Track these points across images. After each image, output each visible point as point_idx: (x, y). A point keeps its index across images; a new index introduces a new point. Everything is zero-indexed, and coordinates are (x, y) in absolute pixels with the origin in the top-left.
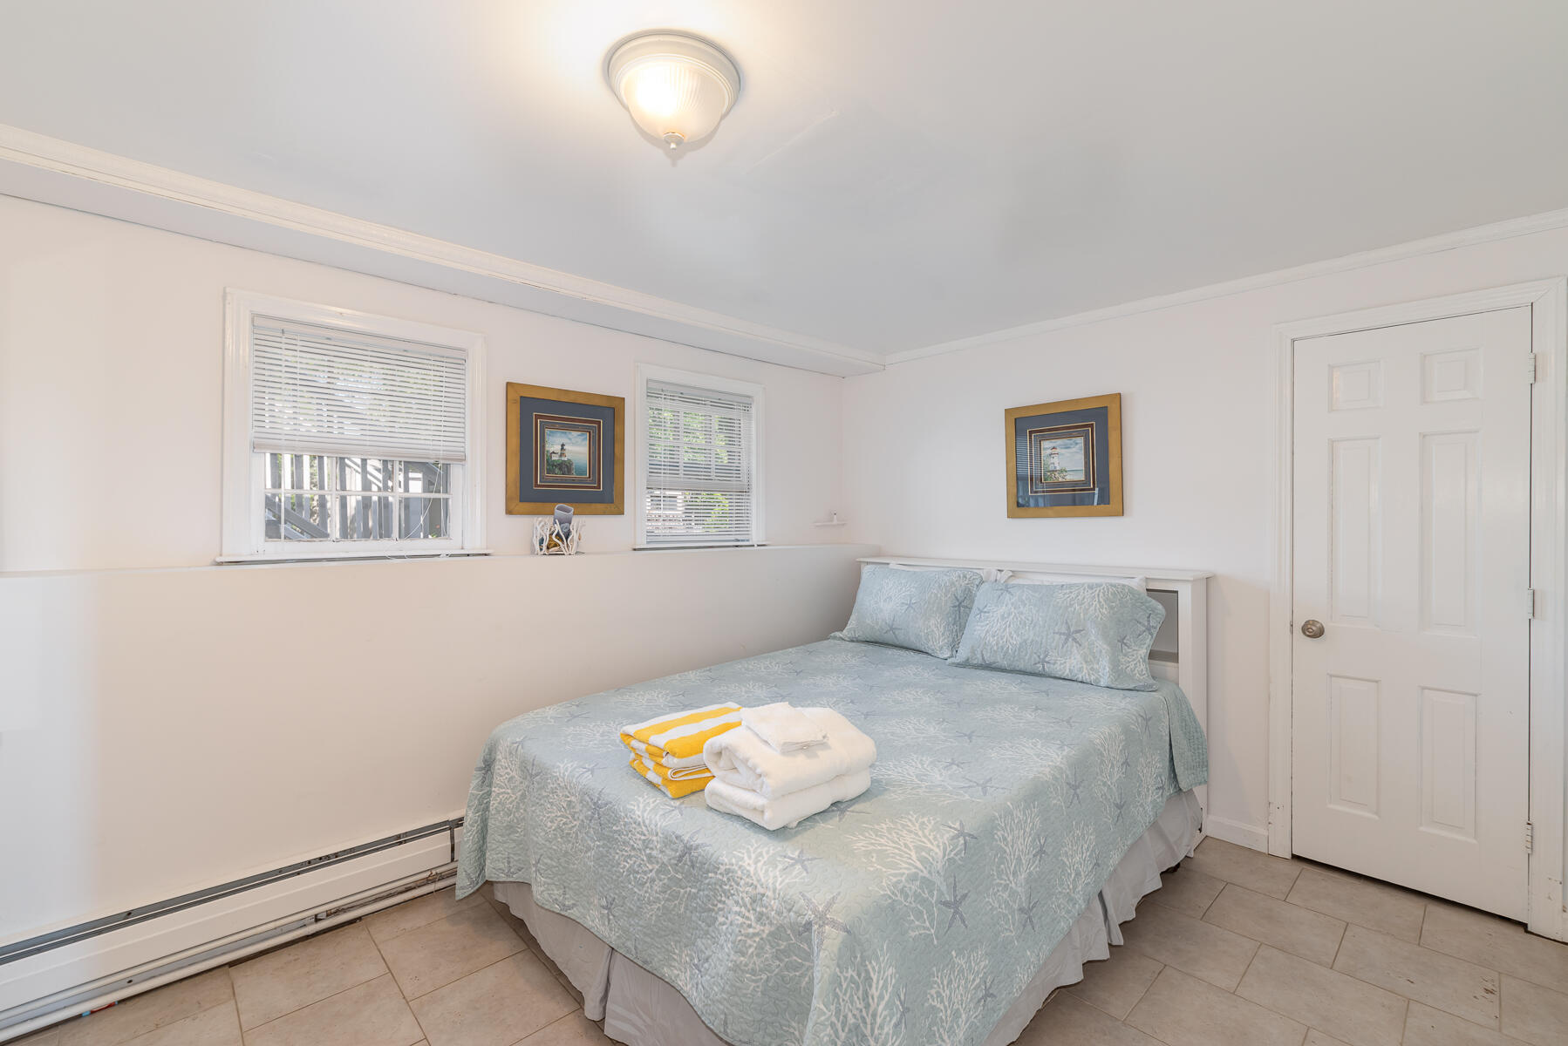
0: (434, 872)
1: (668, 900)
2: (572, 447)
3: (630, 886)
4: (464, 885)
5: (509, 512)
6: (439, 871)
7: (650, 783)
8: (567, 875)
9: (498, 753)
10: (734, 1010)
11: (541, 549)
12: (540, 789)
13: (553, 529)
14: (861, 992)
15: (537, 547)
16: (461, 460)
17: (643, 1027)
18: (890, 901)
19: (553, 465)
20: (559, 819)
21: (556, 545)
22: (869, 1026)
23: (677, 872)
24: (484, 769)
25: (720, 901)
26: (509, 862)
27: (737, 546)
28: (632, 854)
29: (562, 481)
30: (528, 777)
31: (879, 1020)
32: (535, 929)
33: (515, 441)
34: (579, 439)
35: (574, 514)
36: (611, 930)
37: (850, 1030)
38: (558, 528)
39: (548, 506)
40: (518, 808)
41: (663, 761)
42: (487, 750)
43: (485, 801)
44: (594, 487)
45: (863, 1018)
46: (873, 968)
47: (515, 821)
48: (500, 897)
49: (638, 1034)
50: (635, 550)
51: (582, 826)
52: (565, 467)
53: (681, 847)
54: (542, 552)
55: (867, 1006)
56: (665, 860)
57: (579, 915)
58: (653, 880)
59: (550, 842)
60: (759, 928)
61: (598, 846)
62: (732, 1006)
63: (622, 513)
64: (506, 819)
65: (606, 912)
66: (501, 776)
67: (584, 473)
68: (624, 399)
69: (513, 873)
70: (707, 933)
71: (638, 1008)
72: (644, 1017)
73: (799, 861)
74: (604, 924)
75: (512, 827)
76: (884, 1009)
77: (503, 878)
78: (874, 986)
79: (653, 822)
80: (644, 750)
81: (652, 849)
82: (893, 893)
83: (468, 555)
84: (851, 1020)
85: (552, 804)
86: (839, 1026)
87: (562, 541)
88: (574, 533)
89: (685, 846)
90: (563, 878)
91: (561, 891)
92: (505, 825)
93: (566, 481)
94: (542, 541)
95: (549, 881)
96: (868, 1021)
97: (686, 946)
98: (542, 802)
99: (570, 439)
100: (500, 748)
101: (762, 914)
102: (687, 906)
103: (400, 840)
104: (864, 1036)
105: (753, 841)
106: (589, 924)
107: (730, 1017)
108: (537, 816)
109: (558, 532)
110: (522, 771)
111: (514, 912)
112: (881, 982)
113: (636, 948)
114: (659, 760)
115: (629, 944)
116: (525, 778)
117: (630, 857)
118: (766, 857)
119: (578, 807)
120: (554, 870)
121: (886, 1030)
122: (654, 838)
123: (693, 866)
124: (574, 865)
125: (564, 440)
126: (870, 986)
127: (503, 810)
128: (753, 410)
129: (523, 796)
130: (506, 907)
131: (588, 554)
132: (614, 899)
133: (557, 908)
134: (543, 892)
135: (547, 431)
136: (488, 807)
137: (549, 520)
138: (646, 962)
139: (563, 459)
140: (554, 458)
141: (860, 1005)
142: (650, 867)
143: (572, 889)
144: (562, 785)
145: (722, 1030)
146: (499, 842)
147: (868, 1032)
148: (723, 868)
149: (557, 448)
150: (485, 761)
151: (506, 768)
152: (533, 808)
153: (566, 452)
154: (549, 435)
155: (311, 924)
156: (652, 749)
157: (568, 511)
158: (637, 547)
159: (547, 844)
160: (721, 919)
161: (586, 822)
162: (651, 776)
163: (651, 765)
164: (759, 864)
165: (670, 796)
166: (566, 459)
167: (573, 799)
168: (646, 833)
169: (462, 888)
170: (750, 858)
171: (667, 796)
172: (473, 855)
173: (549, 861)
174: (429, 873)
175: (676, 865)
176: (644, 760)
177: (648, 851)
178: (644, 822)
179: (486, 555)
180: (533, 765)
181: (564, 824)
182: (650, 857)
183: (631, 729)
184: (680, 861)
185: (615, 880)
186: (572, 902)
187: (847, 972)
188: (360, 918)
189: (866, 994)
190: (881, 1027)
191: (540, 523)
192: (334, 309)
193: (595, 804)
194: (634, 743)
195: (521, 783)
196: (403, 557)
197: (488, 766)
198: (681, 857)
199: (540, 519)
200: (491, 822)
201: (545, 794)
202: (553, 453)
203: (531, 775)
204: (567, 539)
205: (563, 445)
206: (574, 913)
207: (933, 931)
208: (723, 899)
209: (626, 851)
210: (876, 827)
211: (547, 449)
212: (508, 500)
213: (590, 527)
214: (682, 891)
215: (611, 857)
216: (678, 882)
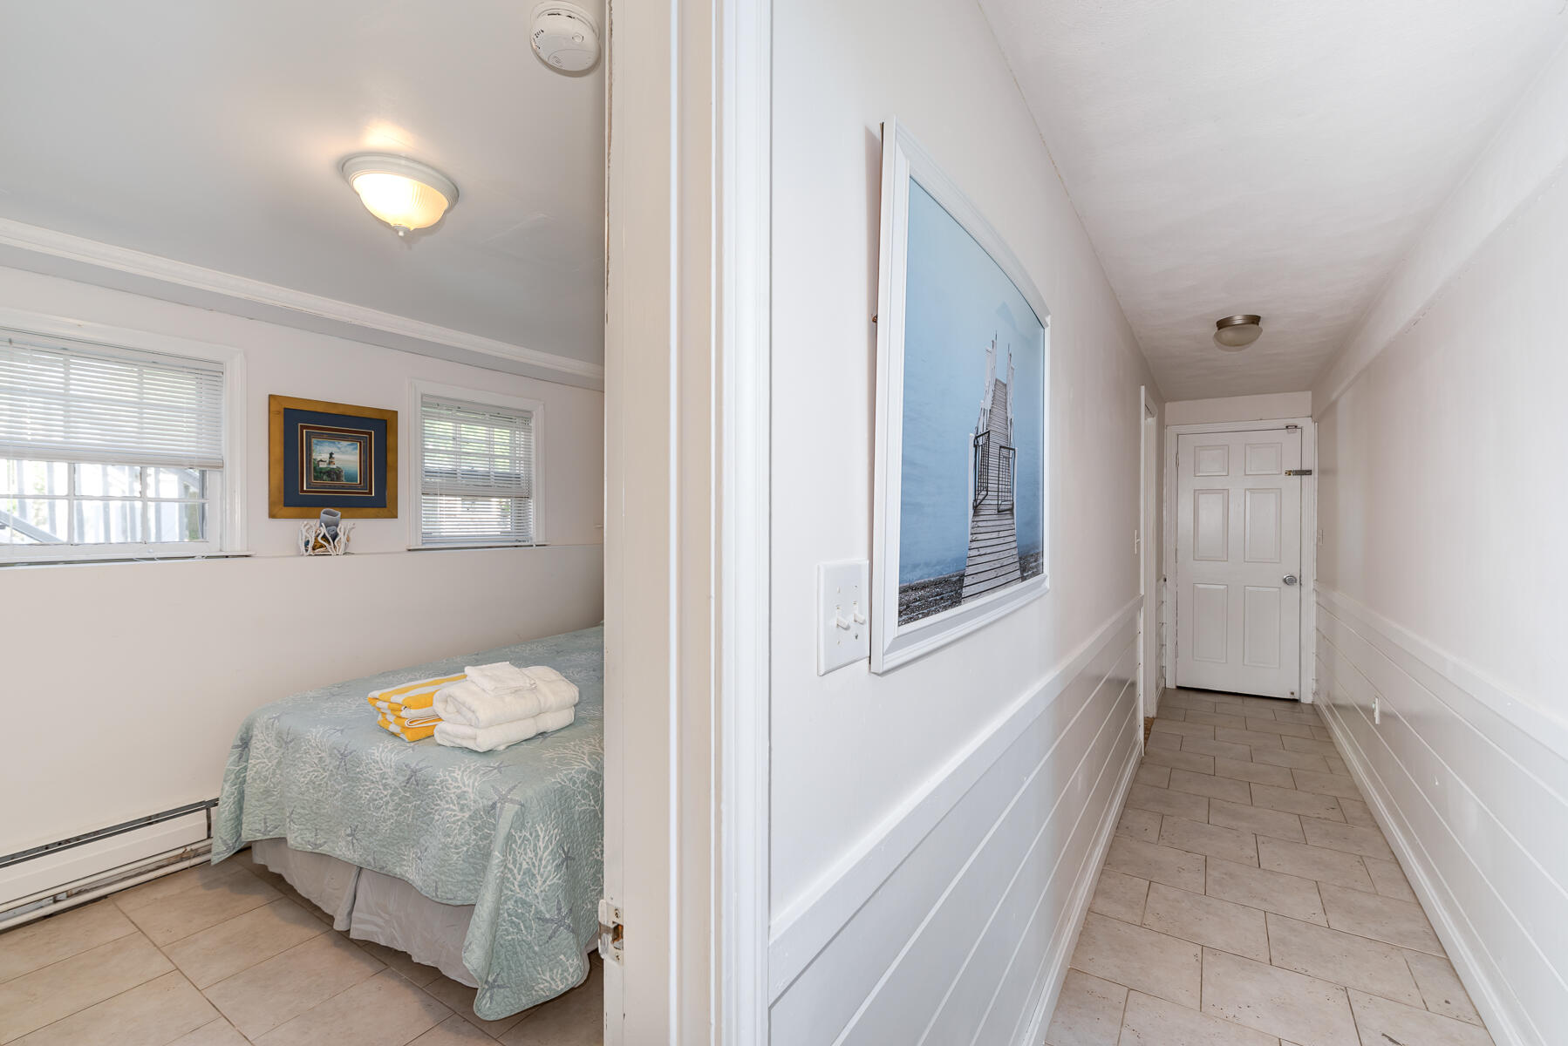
0: (189, 849)
1: (399, 815)
2: (345, 456)
3: (370, 812)
4: (220, 850)
5: (272, 515)
6: (194, 847)
7: (393, 734)
8: (319, 820)
9: (255, 729)
10: (443, 877)
11: (307, 551)
12: (294, 752)
13: (318, 532)
14: (532, 845)
15: (303, 548)
16: (218, 467)
17: (383, 924)
18: (559, 786)
19: (321, 472)
20: (311, 774)
21: (322, 546)
22: (537, 868)
23: (405, 791)
24: (241, 746)
25: (436, 805)
26: (265, 823)
27: (516, 546)
28: (372, 787)
29: (330, 487)
30: (284, 746)
31: (544, 862)
32: (293, 879)
33: (279, 450)
34: (349, 449)
35: (342, 517)
36: (354, 852)
37: (524, 874)
38: (324, 530)
39: (314, 510)
40: (274, 774)
41: (403, 714)
42: (244, 730)
43: (242, 775)
44: (365, 493)
45: (533, 863)
46: (541, 828)
47: (272, 785)
48: (258, 858)
49: (380, 930)
50: (409, 550)
51: (332, 775)
52: (334, 474)
53: (409, 773)
54: (308, 553)
55: (536, 855)
56: (397, 784)
57: (328, 849)
58: (387, 803)
59: (303, 794)
60: (460, 815)
61: (344, 788)
62: (441, 874)
63: (396, 517)
64: (262, 785)
65: (351, 838)
66: (258, 749)
67: (353, 479)
68: (397, 412)
69: (270, 831)
70: (427, 830)
71: (379, 911)
72: (383, 915)
73: (499, 768)
74: (349, 850)
75: (268, 792)
76: (549, 855)
77: (259, 836)
78: (541, 840)
79: (389, 758)
80: (386, 707)
81: (387, 779)
82: (563, 781)
83: (227, 557)
84: (525, 866)
85: (304, 763)
86: (516, 871)
87: (329, 542)
88: (341, 535)
89: (412, 771)
90: (315, 822)
91: (313, 834)
92: (261, 790)
93: (335, 487)
94: (307, 543)
95: (302, 827)
96: (537, 865)
97: (413, 847)
98: (296, 762)
99: (339, 448)
100: (257, 725)
101: (463, 805)
102: (413, 815)
103: (149, 821)
104: (534, 875)
105: (466, 761)
106: (337, 853)
107: (440, 884)
108: (292, 775)
109: (324, 535)
110: (278, 741)
111: (271, 869)
112: (547, 838)
113: (374, 859)
114: (397, 713)
115: (369, 858)
116: (281, 747)
117: (369, 790)
118: (472, 768)
119: (328, 761)
120: (307, 817)
121: (549, 868)
122: (389, 770)
123: (417, 785)
124: (325, 809)
125: (333, 449)
126: (538, 841)
127: (260, 777)
128: (532, 424)
129: (279, 763)
130: (264, 867)
131: (357, 554)
132: (357, 827)
133: (309, 848)
134: (297, 837)
135: (314, 441)
136: (245, 781)
137: (314, 523)
138: (382, 868)
139: (332, 466)
140: (321, 466)
141: (531, 855)
142: (386, 793)
143: (322, 830)
144: (314, 745)
145: (434, 894)
146: (256, 806)
147: (536, 872)
148: (438, 780)
149: (326, 457)
150: (242, 739)
151: (263, 741)
152: (288, 770)
153: (335, 461)
154: (317, 444)
155: (49, 904)
156: (392, 706)
157: (334, 515)
158: (411, 548)
159: (300, 796)
160: (437, 817)
161: (335, 771)
162: (393, 728)
163: (391, 718)
164: (465, 773)
165: (407, 740)
166: (334, 467)
167: (323, 754)
168: (382, 767)
169: (218, 854)
170: (459, 770)
171: (403, 740)
172: (229, 824)
173: (302, 811)
174: (182, 850)
175: (405, 786)
176: (388, 717)
177: (384, 781)
178: (381, 760)
179: (246, 556)
180: (288, 734)
181: (316, 777)
182: (385, 785)
183: (376, 694)
184: (407, 783)
185: (359, 811)
186: (324, 840)
187: (521, 832)
188: (105, 897)
189: (535, 845)
190: (545, 867)
191: (305, 526)
192: (71, 320)
193: (341, 755)
194: (379, 704)
195: (277, 751)
196: (153, 559)
197: (245, 744)
198: (409, 779)
199: (305, 522)
200: (247, 791)
201: (298, 756)
202: (321, 461)
203: (286, 743)
204: (334, 541)
205: (331, 454)
206: (325, 849)
207: (597, 808)
208: (439, 802)
209: (367, 786)
210: (567, 744)
211: (314, 457)
212: (271, 504)
213: (359, 530)
214: (410, 806)
215: (355, 794)
216: (407, 800)
